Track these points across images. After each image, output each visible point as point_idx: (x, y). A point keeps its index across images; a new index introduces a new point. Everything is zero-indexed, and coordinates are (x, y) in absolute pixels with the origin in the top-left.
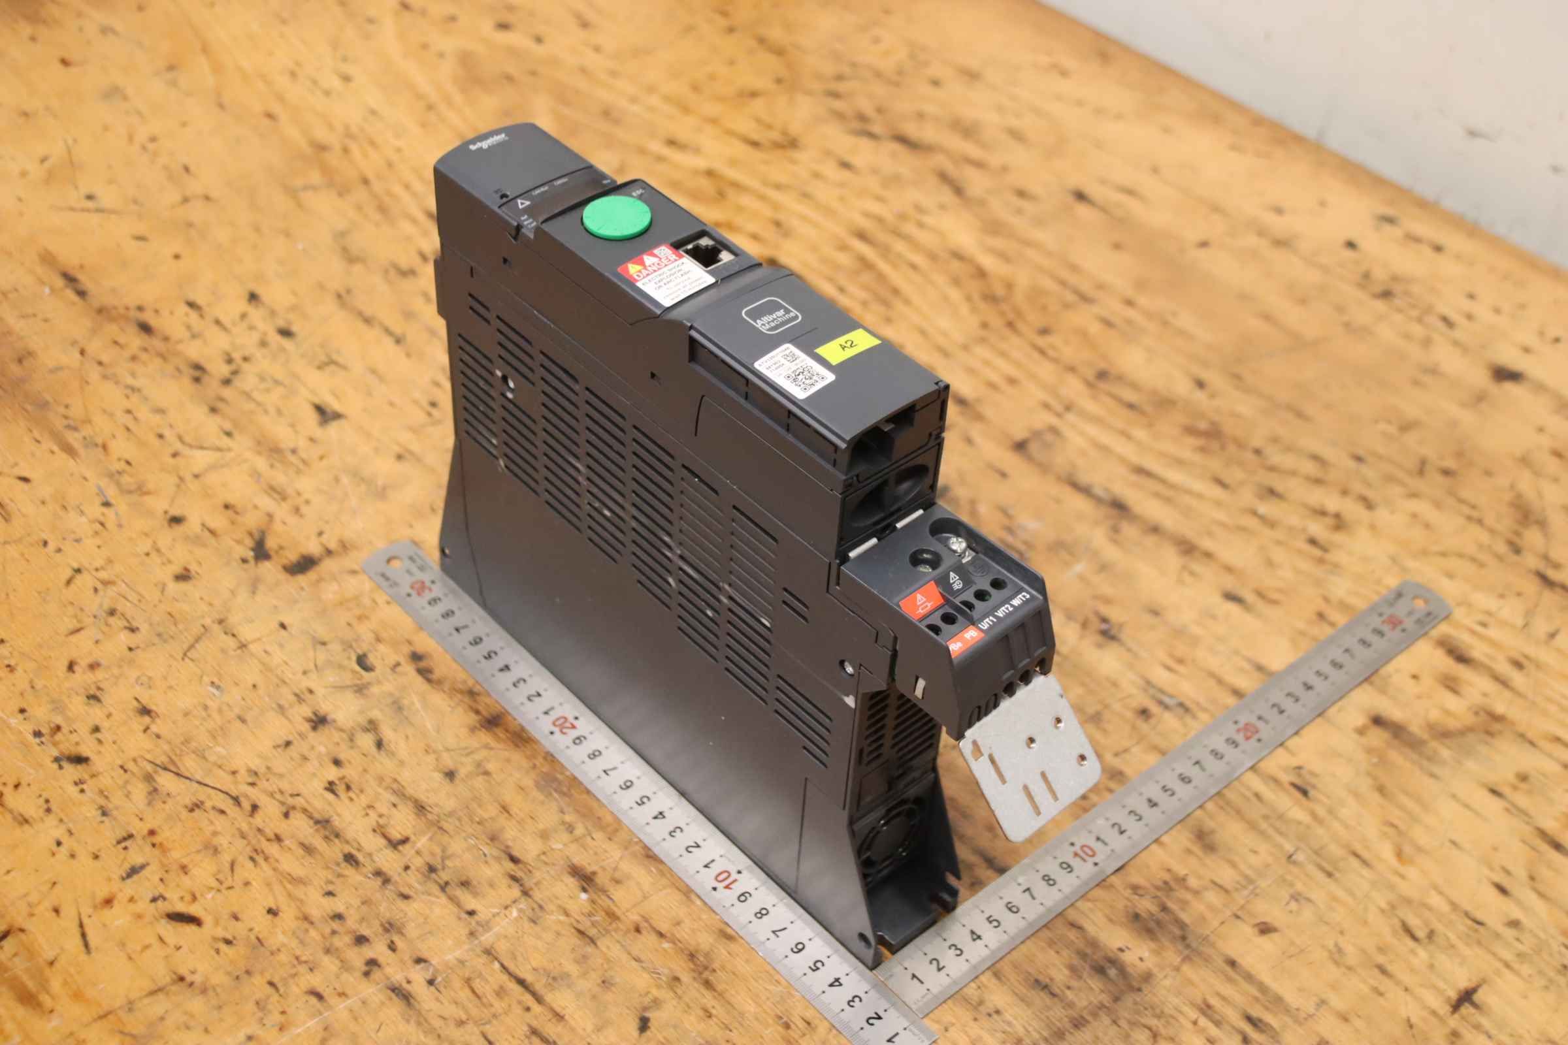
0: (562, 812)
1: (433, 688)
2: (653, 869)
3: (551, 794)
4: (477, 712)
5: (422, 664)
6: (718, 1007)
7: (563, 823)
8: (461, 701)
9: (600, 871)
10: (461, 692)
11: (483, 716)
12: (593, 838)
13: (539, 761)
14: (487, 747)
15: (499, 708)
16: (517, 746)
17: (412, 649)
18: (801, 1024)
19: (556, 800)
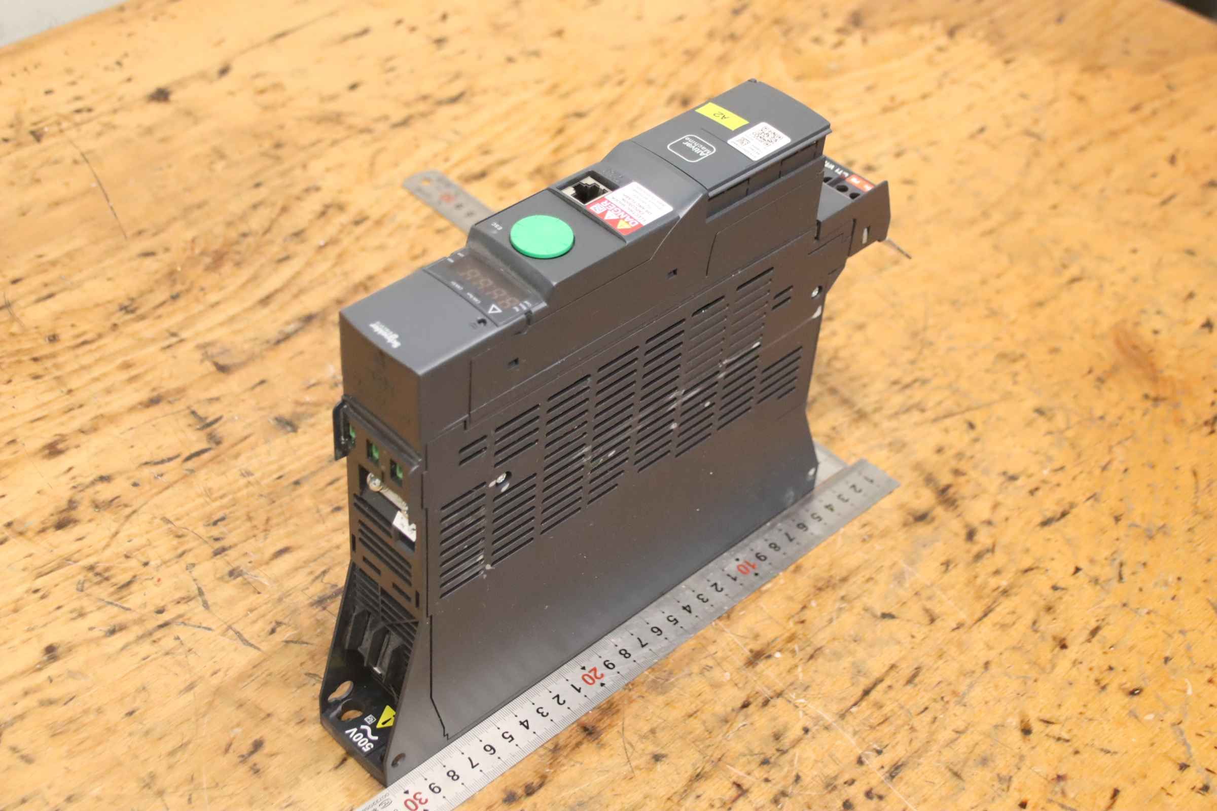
0: (690, 675)
1: (550, 781)
2: (742, 613)
3: (672, 683)
4: (578, 745)
5: (520, 792)
6: (863, 574)
7: (701, 673)
8: (566, 757)
9: (750, 647)
10: (554, 758)
11: (583, 739)
12: (716, 653)
13: (634, 694)
14: (621, 734)
15: (574, 725)
16: (618, 711)
17: (501, 801)
18: (867, 529)
19: (677, 679)
